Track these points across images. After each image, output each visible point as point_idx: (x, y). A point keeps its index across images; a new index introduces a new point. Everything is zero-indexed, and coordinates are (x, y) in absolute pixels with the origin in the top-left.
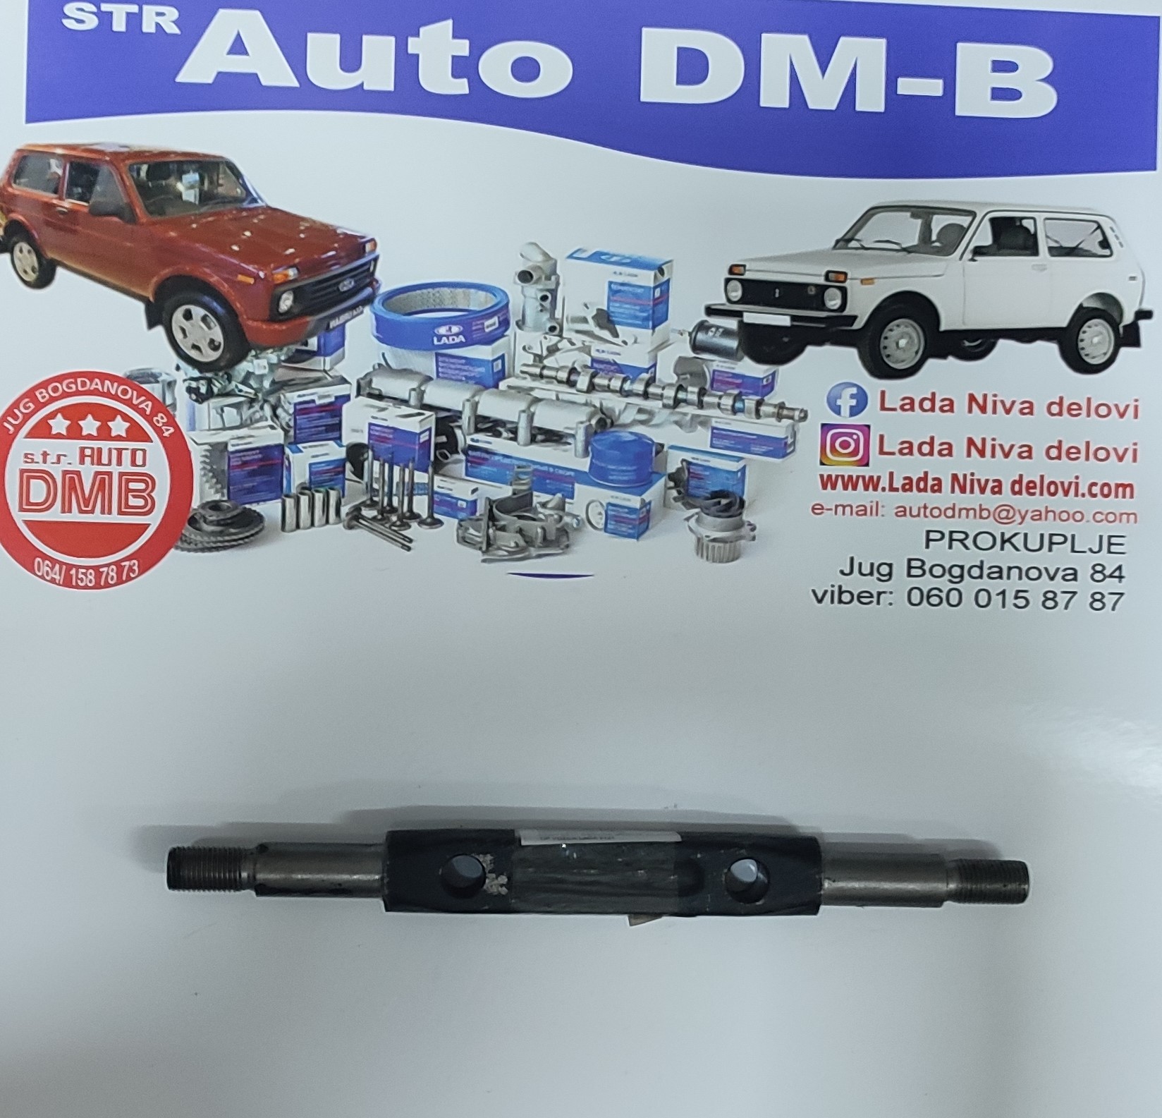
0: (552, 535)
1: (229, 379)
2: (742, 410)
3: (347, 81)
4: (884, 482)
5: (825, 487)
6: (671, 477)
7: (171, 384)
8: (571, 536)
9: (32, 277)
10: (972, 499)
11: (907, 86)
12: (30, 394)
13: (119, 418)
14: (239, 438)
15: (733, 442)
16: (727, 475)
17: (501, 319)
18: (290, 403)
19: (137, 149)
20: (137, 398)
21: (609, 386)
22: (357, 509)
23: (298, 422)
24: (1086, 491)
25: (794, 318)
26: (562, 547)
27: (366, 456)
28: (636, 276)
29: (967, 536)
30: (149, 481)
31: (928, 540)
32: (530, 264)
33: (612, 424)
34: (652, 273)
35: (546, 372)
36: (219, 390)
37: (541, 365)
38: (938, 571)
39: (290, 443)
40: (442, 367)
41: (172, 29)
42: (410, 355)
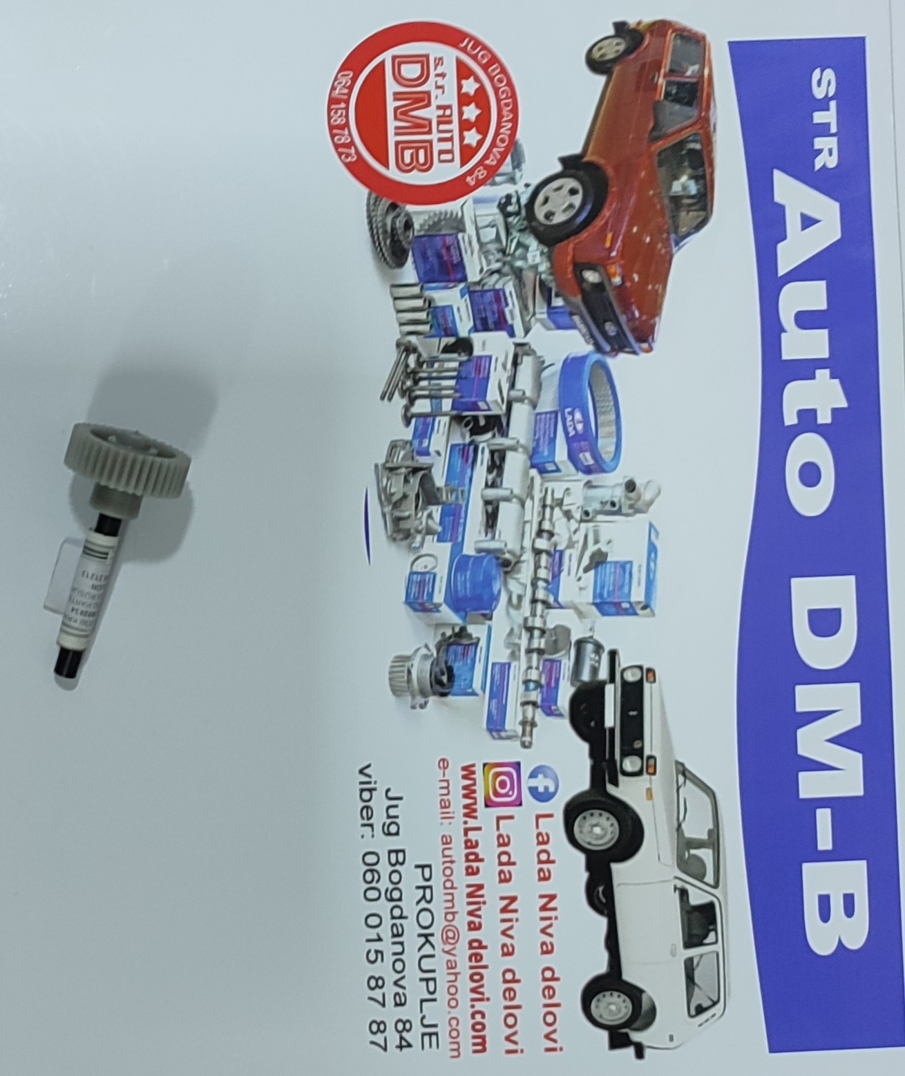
0: (403, 525)
1: (521, 231)
2: (527, 689)
3: (787, 316)
4: (472, 823)
5: (464, 769)
6: (463, 629)
7: (512, 180)
8: (405, 543)
9: (596, 55)
10: (462, 905)
11: (824, 817)
12: (494, 60)
13: (479, 137)
14: (470, 243)
15: (498, 683)
16: (469, 678)
17: (592, 467)
18: (504, 285)
19: (714, 139)
20: (499, 152)
21: (540, 567)
22: (415, 350)
23: (489, 294)
24: (477, 1008)
25: (612, 730)
26: (395, 535)
27: (463, 354)
28: (639, 584)
29: (429, 902)
30: (427, 167)
31: (423, 867)
32: (642, 490)
33: (506, 573)
34: (642, 598)
35: (548, 510)
36: (510, 223)
37: (554, 504)
38: (395, 877)
39: (469, 287)
40: (545, 418)
41: (818, 164)
42: (553, 389)
